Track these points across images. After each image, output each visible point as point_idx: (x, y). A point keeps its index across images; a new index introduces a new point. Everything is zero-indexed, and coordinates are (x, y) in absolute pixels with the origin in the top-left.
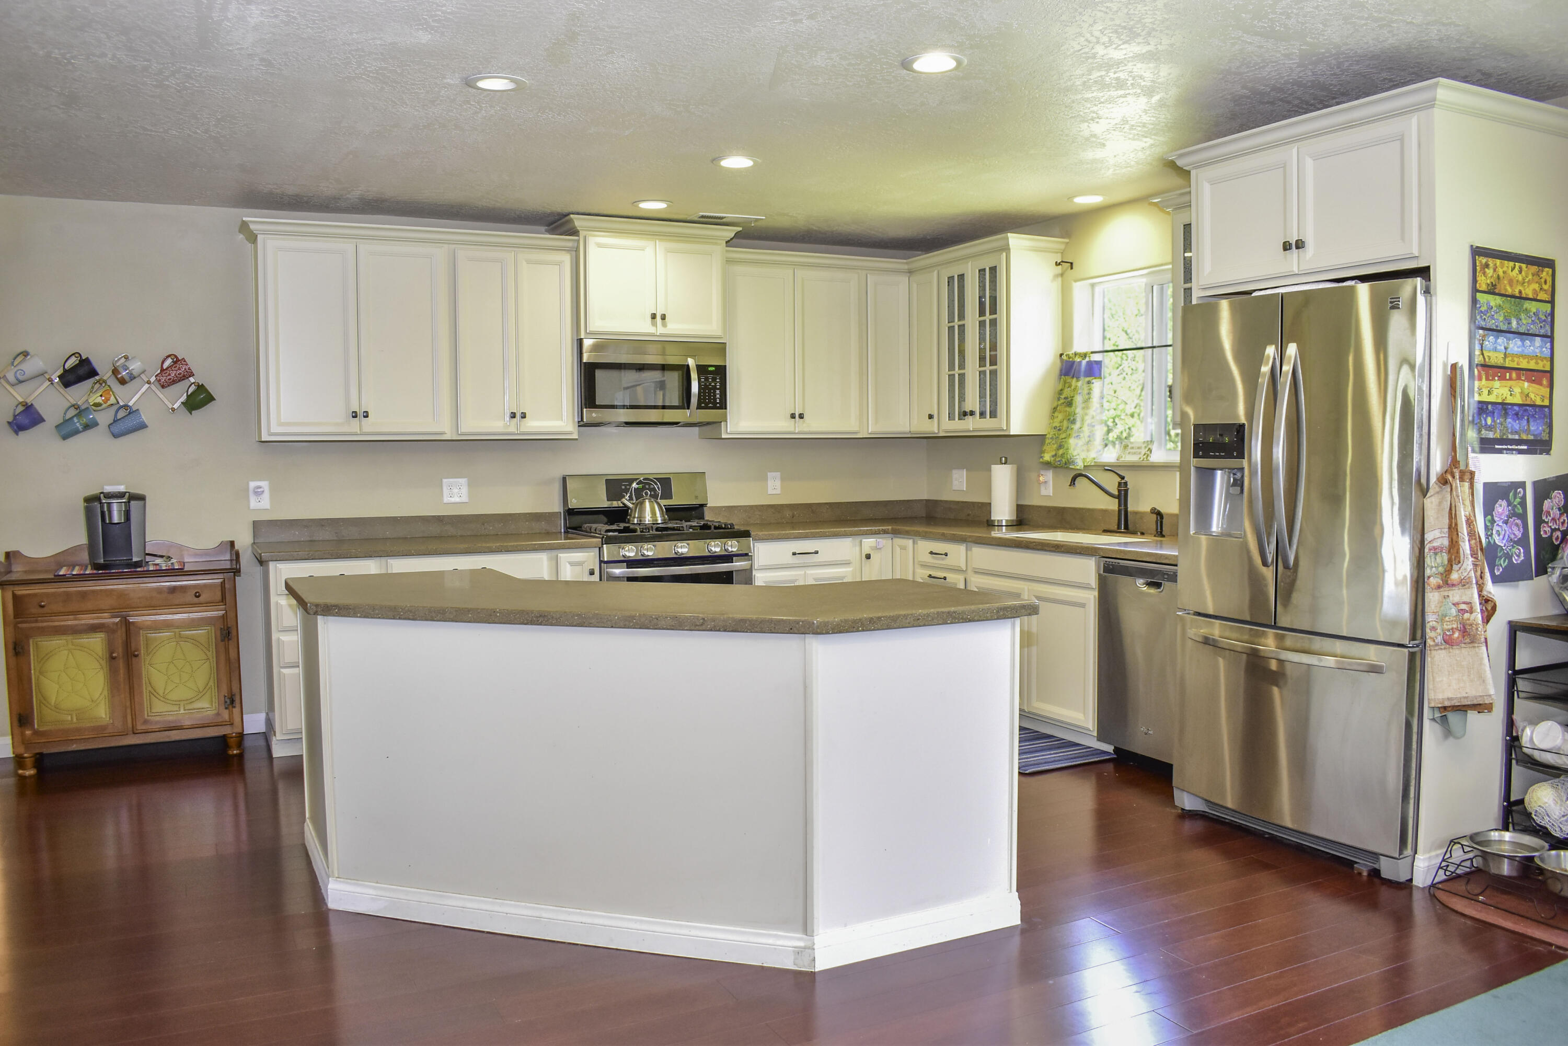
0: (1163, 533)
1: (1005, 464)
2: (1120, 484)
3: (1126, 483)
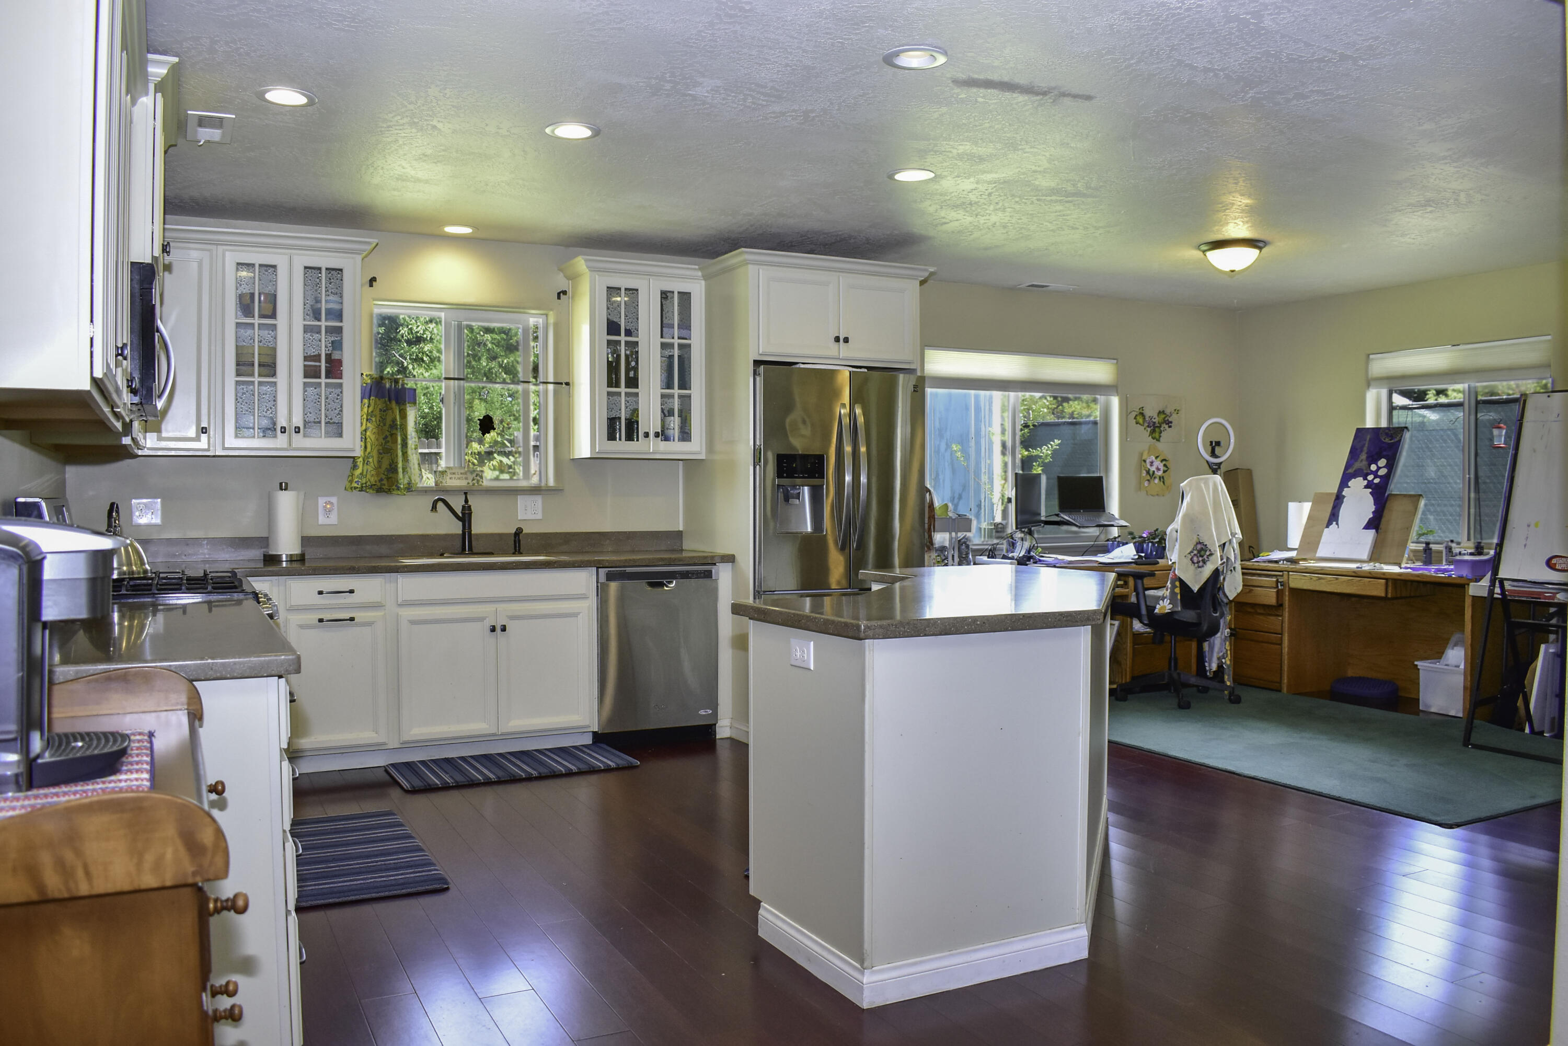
0: (521, 551)
1: (285, 490)
2: (463, 507)
3: (470, 507)
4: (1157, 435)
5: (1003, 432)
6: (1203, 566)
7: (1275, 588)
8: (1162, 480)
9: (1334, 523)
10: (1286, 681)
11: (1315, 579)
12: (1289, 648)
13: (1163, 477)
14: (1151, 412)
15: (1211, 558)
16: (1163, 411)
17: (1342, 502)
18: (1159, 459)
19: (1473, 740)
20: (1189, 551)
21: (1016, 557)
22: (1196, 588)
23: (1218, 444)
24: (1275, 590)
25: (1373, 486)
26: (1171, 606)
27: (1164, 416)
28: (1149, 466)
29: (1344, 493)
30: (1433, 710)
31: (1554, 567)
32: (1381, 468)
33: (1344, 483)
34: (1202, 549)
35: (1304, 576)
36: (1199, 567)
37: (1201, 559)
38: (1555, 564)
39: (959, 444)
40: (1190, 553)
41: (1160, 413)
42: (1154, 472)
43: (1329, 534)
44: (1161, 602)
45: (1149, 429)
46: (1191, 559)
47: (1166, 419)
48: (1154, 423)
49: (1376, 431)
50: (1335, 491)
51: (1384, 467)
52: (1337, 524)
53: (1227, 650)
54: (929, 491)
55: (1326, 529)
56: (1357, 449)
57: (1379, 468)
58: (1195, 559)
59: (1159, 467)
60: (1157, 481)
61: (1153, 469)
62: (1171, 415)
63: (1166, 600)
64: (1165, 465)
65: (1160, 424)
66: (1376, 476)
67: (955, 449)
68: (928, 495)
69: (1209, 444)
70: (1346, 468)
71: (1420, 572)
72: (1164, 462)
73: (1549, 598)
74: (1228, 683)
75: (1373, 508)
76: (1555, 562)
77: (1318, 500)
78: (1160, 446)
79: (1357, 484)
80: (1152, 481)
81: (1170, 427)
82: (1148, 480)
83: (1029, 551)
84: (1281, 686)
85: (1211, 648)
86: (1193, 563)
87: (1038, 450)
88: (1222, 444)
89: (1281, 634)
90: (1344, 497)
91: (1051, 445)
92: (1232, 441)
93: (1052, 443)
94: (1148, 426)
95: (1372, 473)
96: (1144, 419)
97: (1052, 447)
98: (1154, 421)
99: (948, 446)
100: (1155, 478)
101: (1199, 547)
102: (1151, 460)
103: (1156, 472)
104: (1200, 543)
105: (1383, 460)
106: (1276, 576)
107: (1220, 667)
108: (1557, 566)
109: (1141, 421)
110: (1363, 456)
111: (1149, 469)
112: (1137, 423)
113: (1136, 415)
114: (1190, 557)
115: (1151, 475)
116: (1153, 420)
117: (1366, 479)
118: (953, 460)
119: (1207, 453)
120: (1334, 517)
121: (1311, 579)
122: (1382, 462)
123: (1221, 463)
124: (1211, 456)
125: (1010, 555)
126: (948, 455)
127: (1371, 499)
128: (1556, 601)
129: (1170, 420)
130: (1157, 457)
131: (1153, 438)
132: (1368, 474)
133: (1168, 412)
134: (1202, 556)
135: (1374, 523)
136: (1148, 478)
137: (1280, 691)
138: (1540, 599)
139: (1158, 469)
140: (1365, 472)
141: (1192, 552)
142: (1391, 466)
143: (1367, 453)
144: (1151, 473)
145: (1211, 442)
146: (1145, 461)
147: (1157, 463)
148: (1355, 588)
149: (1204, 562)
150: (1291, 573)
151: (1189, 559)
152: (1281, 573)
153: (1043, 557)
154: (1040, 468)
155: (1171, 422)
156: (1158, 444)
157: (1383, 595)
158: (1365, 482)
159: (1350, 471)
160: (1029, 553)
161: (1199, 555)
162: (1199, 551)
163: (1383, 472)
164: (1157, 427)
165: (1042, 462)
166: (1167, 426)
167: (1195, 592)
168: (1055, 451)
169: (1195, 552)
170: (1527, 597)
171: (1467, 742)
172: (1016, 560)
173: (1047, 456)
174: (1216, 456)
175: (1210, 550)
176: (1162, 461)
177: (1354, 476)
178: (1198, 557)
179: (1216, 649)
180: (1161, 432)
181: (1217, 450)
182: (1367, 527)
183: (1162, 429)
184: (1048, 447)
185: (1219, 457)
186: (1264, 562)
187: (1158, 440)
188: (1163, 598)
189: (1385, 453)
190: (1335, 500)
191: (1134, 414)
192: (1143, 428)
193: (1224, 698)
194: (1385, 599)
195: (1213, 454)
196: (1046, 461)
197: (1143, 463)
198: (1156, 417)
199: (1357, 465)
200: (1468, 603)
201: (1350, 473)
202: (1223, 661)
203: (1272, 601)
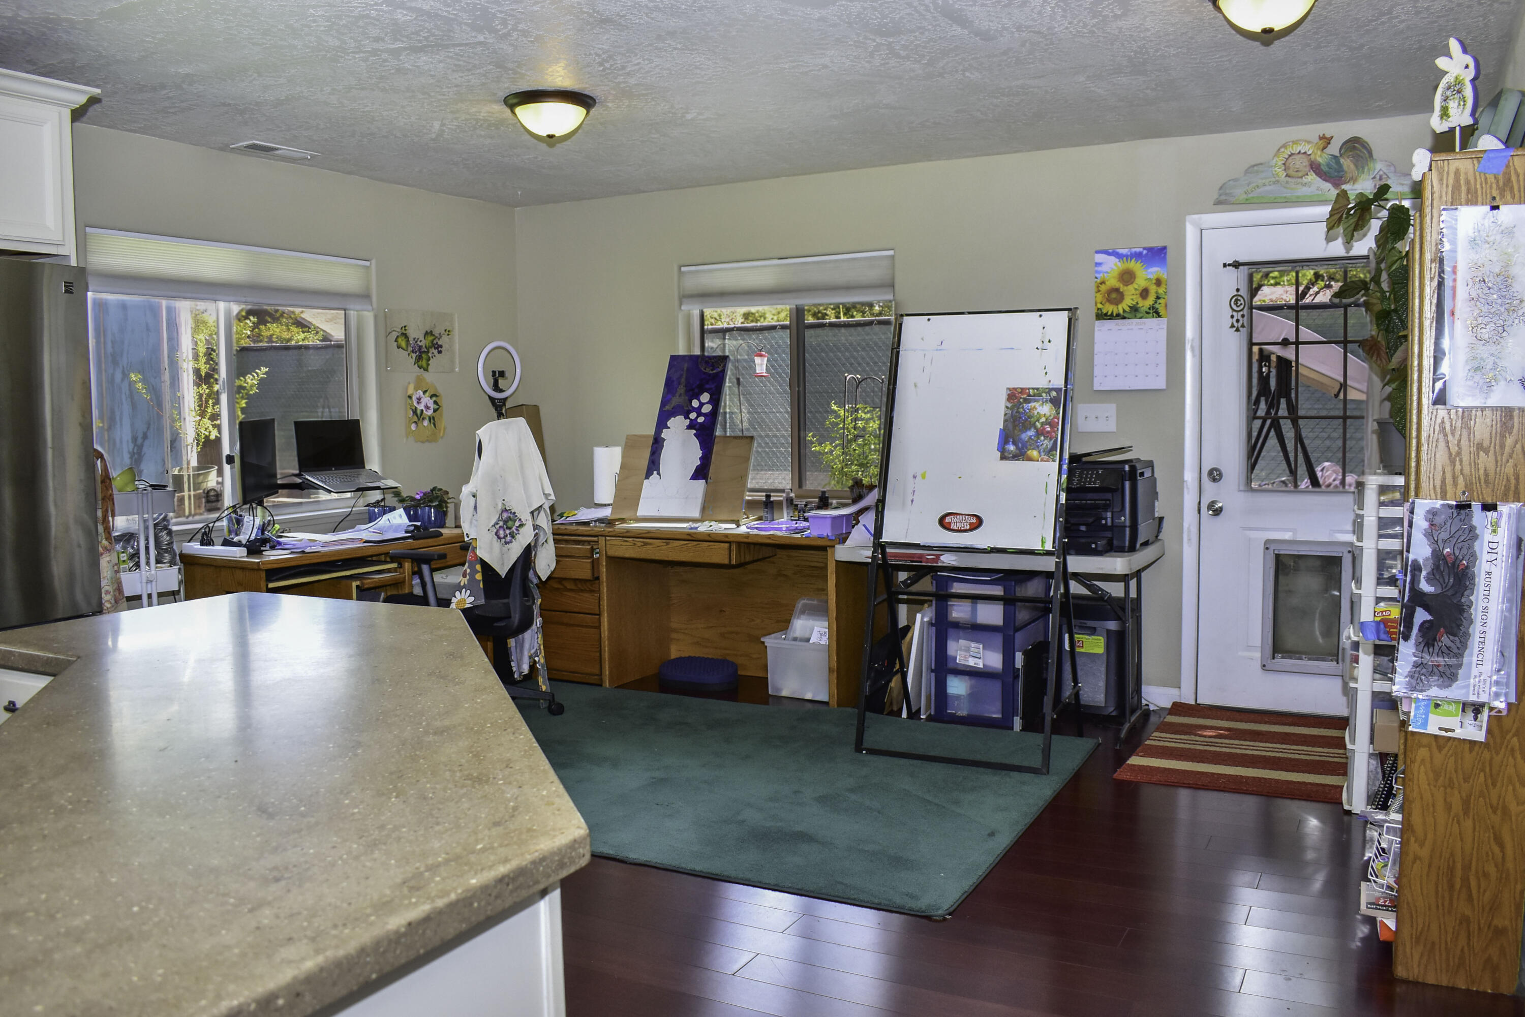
4: (424, 363)
5: (196, 358)
6: (511, 542)
7: (587, 558)
8: (432, 421)
9: (655, 472)
10: (607, 673)
11: (640, 544)
12: (610, 630)
13: (434, 418)
14: (415, 333)
15: (522, 530)
16: (431, 331)
17: (663, 446)
18: (427, 394)
19: (865, 745)
20: (492, 523)
21: (244, 542)
22: (503, 572)
23: (502, 374)
24: (589, 561)
25: (697, 427)
26: (472, 599)
27: (432, 338)
28: (415, 404)
29: (663, 436)
30: (785, 693)
31: (947, 526)
32: (704, 404)
33: (662, 424)
34: (509, 519)
35: (626, 541)
36: (506, 543)
37: (508, 532)
38: (950, 523)
39: (139, 372)
40: (494, 526)
41: (426, 334)
42: (422, 411)
43: (650, 487)
44: (457, 593)
45: (414, 355)
46: (496, 534)
47: (435, 342)
48: (420, 347)
49: (692, 358)
50: (652, 432)
51: (707, 403)
52: (659, 474)
53: (540, 645)
54: (101, 456)
55: (646, 481)
56: (673, 381)
57: (702, 405)
58: (501, 533)
59: (429, 405)
60: (426, 423)
61: (421, 407)
62: (441, 337)
63: (464, 590)
64: (435, 402)
65: (428, 349)
66: (700, 414)
67: (134, 379)
68: (99, 462)
69: (491, 374)
70: (663, 404)
71: (771, 533)
72: (434, 399)
73: (933, 560)
74: (544, 688)
75: (700, 453)
76: (950, 520)
77: (630, 445)
78: (429, 377)
79: (677, 424)
80: (420, 424)
81: (440, 352)
82: (415, 422)
83: (263, 529)
84: (601, 679)
85: (520, 646)
86: (499, 538)
87: (241, 380)
88: (507, 374)
89: (599, 615)
90: (664, 440)
91: (257, 373)
92: (518, 371)
93: (257, 371)
94: (413, 351)
95: (694, 410)
96: (408, 341)
97: (258, 376)
98: (420, 344)
99: (125, 375)
100: (423, 419)
101: (505, 515)
102: (418, 396)
103: (424, 411)
104: (506, 510)
105: (705, 394)
106: (589, 542)
107: (533, 667)
108: (952, 525)
109: (403, 344)
110: (681, 390)
111: (416, 408)
112: (398, 348)
113: (398, 337)
114: (495, 530)
115: (418, 416)
116: (418, 343)
117: (688, 418)
118: (132, 393)
119: (488, 384)
120: (653, 466)
121: (635, 544)
122: (705, 397)
123: (506, 399)
124: (494, 390)
125: (236, 539)
126: (125, 387)
127: (696, 443)
128: (940, 564)
129: (440, 343)
130: (425, 392)
131: (420, 367)
132: (689, 412)
133: (436, 332)
134: (510, 528)
135: (701, 473)
136: (416, 419)
137: (601, 685)
138: (921, 562)
139: (427, 407)
140: (686, 408)
141: (497, 524)
142: (716, 401)
143: (686, 386)
144: (419, 412)
145: (494, 373)
146: (410, 397)
147: (426, 400)
148: (691, 554)
149: (513, 536)
150: (608, 538)
151: (494, 533)
152: (596, 539)
153: (281, 537)
154: (244, 401)
155: (441, 346)
156: (425, 374)
157: (726, 562)
158: (687, 422)
159: (667, 408)
160: (263, 533)
161: (505, 527)
162: (505, 522)
163: (707, 409)
164: (424, 352)
165: (247, 394)
166: (436, 352)
167: (503, 577)
168: (262, 381)
169: (501, 523)
170: (906, 561)
171: (859, 748)
172: (245, 546)
173: (252, 386)
174: (501, 391)
175: (520, 520)
176: (431, 397)
177: (673, 414)
178: (504, 530)
179: (527, 645)
180: (429, 359)
181: (502, 383)
182: (695, 477)
183: (430, 355)
184: (254, 376)
185: (504, 391)
186: (571, 524)
187: (426, 370)
188: (459, 588)
189: (707, 386)
190: (653, 444)
191: (395, 335)
192: (406, 353)
193: (539, 707)
194: (729, 566)
195: (496, 388)
196: (251, 393)
197: (408, 400)
198: (423, 339)
199: (676, 400)
200: (831, 568)
201: (668, 411)
202: (537, 659)
203: (586, 574)
